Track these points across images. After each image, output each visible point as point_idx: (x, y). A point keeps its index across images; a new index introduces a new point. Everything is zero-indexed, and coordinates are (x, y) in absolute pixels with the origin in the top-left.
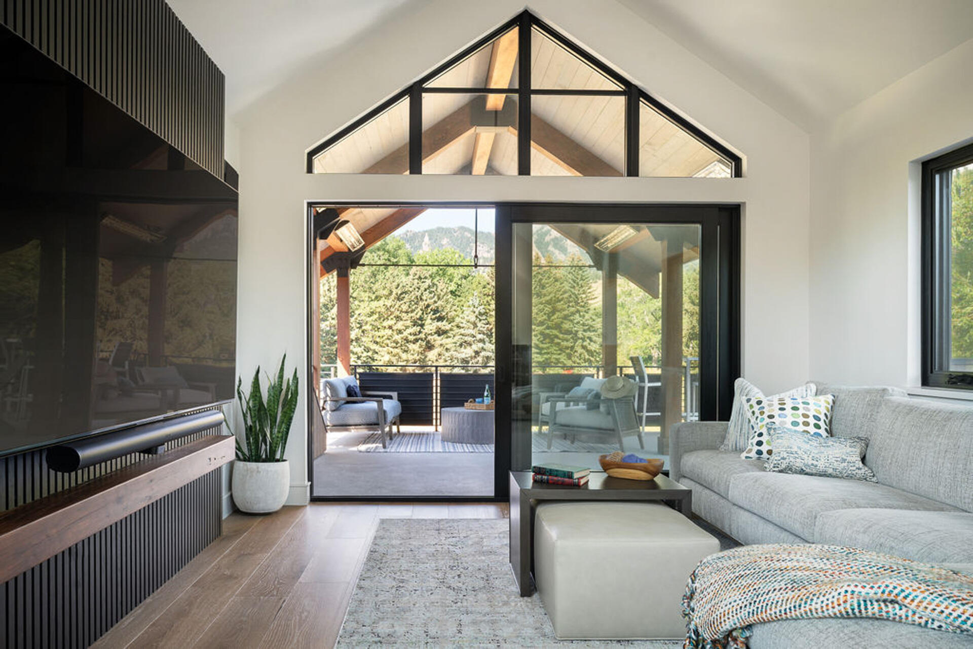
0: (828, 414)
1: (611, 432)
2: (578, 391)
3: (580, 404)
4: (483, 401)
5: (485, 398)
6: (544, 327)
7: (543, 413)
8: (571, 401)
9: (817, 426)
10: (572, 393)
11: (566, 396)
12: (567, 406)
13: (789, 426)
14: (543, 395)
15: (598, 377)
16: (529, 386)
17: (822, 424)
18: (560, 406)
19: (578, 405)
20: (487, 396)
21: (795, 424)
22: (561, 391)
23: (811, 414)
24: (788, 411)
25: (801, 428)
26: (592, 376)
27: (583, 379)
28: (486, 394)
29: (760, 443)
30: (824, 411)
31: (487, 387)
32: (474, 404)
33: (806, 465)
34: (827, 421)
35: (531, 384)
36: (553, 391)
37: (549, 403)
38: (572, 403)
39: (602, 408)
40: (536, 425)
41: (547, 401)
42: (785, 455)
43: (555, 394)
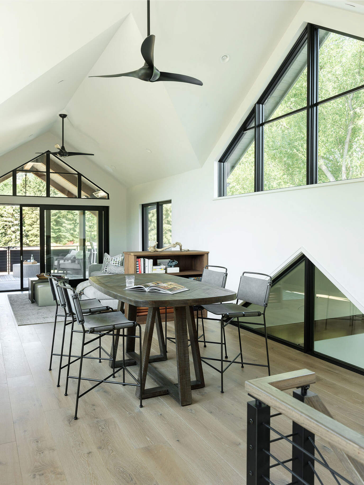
0: (122, 261)
1: (80, 270)
2: (69, 256)
3: (69, 261)
4: (30, 261)
5: (31, 260)
6: (57, 217)
7: (55, 265)
8: (66, 260)
9: (118, 264)
10: (66, 257)
11: (64, 258)
12: (64, 261)
13: (112, 264)
14: (55, 258)
15: (77, 250)
16: (50, 255)
17: (119, 263)
18: (62, 262)
19: (68, 261)
20: (32, 259)
21: (114, 263)
22: (62, 256)
23: (117, 261)
24: (113, 261)
25: (115, 264)
26: (75, 250)
27: (71, 251)
28: (32, 258)
29: (106, 268)
30: (120, 260)
31: (32, 255)
32: (27, 262)
33: (114, 272)
34: (121, 263)
35: (50, 254)
36: (59, 256)
37: (57, 261)
38: (66, 261)
39: (76, 262)
40: (53, 270)
41: (57, 260)
42: (110, 270)
43: (60, 257)
